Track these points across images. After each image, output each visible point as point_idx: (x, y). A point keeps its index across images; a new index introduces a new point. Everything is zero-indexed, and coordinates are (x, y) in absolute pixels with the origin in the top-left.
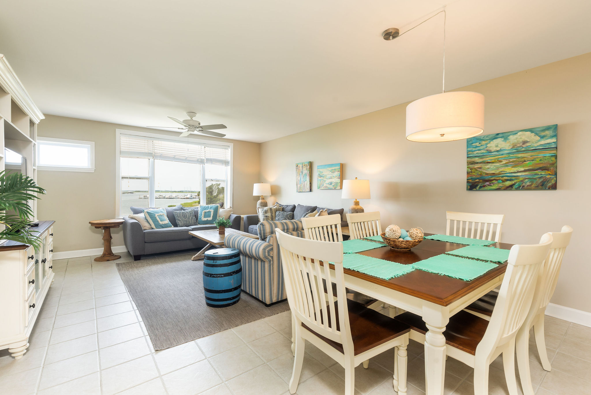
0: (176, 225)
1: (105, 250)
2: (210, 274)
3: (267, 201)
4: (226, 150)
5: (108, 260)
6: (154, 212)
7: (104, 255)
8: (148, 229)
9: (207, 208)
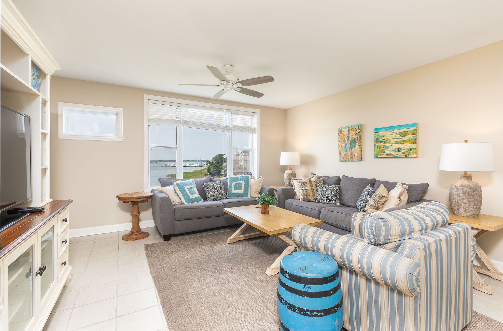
0: (206, 199)
1: (133, 227)
2: (298, 308)
3: (296, 172)
4: (252, 117)
5: (136, 239)
6: (183, 184)
7: (132, 232)
8: (178, 204)
9: (237, 180)
